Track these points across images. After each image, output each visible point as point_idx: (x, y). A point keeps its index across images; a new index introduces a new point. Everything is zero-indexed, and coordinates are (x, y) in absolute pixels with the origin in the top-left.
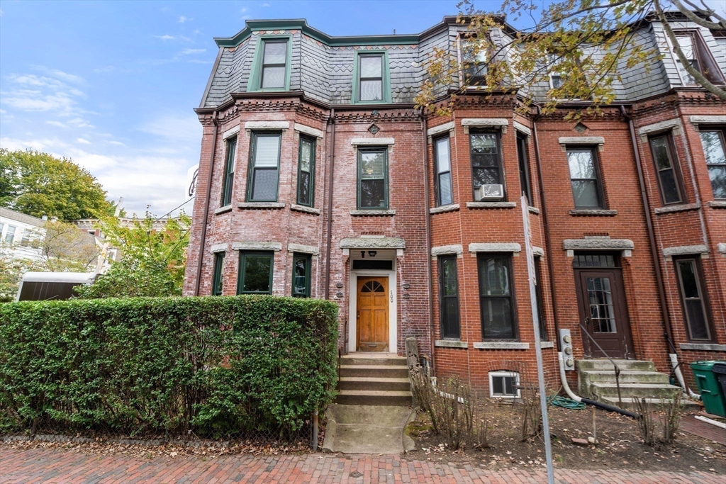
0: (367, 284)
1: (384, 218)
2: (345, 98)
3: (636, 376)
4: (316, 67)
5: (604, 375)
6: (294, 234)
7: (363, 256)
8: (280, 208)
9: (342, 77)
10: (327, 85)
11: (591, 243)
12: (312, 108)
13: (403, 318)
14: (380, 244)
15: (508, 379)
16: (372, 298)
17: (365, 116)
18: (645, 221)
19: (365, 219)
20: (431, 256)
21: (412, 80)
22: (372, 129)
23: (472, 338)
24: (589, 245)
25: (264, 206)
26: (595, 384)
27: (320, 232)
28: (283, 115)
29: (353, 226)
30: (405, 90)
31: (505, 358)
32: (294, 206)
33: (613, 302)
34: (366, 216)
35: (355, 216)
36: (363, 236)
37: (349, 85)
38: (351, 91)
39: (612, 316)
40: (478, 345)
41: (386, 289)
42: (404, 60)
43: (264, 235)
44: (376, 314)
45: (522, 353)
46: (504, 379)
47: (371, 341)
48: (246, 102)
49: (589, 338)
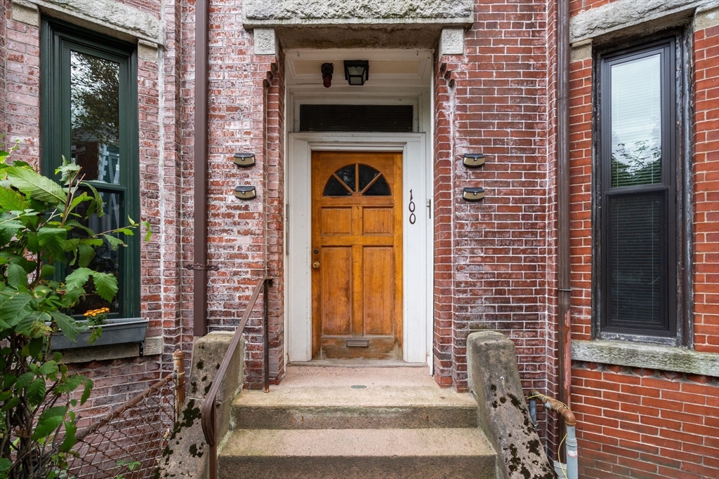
13: (460, 269)
16: (356, 212)
20: (569, 46)
41: (394, 188)
44: (367, 258)
47: (354, 332)
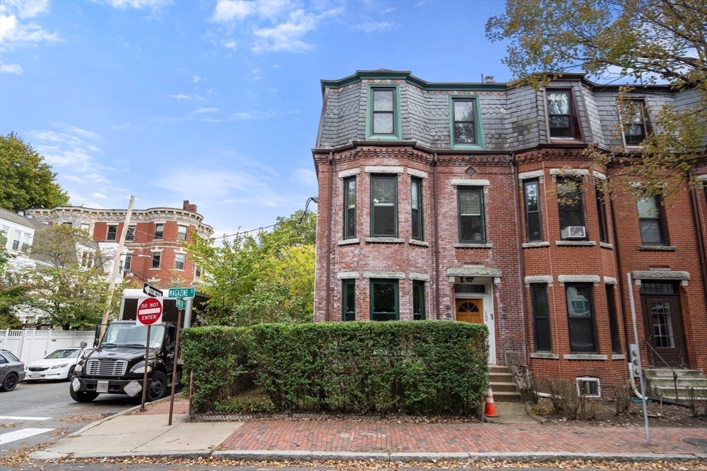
0: (463, 305)
1: (483, 250)
2: (445, 142)
3: (689, 381)
4: (418, 113)
5: (665, 380)
6: (413, 264)
7: (462, 281)
8: (400, 243)
9: (440, 122)
10: (427, 129)
11: (655, 274)
12: (420, 153)
14: (481, 273)
15: (591, 383)
16: (468, 316)
17: (463, 160)
18: (700, 257)
19: (467, 251)
20: (524, 284)
21: (501, 126)
22: (469, 171)
23: (562, 351)
24: (654, 276)
25: (387, 241)
26: (658, 387)
27: (430, 262)
28: (397, 161)
29: (457, 257)
30: (496, 136)
31: (589, 366)
32: (411, 241)
33: (672, 322)
34: (468, 248)
35: (458, 248)
36: (465, 266)
37: (447, 130)
38: (449, 136)
39: (671, 334)
40: (567, 356)
41: (480, 310)
42: (494, 106)
43: (389, 265)
45: (602, 363)
46: (588, 383)
48: (365, 148)
49: (653, 352)
